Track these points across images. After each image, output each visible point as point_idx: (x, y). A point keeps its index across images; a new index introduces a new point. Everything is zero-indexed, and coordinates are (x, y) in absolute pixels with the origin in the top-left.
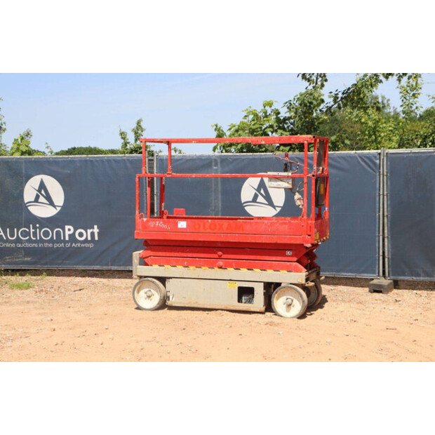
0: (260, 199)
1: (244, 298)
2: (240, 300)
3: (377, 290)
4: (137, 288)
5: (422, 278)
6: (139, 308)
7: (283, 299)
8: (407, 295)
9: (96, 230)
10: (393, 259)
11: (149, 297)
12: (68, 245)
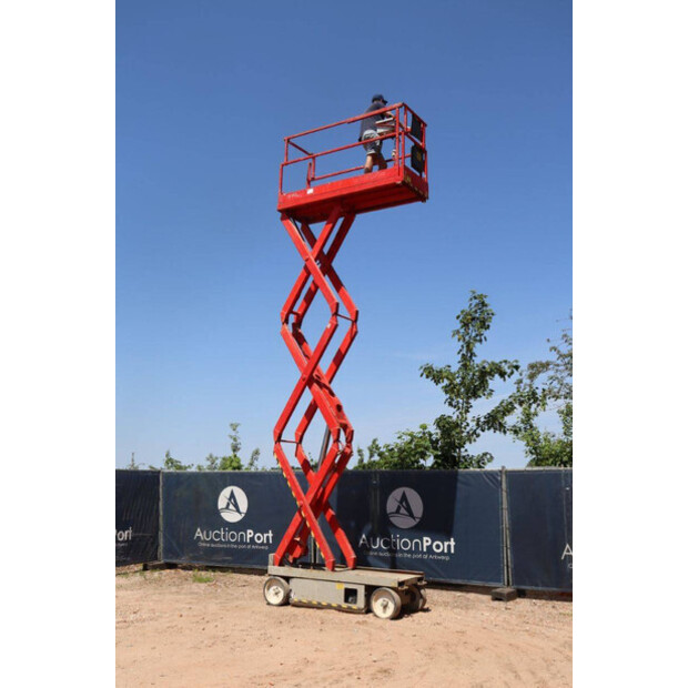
0: (403, 511)
1: (350, 599)
2: (346, 601)
3: (498, 598)
4: (268, 585)
5: (540, 588)
6: (269, 604)
7: (380, 601)
8: (523, 604)
9: (270, 535)
10: (515, 569)
11: (276, 594)
12: (249, 547)
